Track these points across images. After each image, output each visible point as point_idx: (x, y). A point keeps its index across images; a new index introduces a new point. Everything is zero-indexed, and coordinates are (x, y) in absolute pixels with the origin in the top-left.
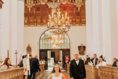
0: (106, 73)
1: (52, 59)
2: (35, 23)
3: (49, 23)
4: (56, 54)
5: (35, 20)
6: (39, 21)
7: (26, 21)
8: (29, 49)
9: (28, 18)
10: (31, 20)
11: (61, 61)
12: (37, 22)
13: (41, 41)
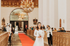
0: (58, 35)
1: (17, 26)
2: (8, 5)
3: (21, 6)
4: (19, 24)
5: (8, 3)
6: (10, 4)
7: (2, 4)
8: (3, 20)
9: (4, 2)
10: (5, 3)
11: (22, 28)
12: (9, 4)
13: (11, 16)
